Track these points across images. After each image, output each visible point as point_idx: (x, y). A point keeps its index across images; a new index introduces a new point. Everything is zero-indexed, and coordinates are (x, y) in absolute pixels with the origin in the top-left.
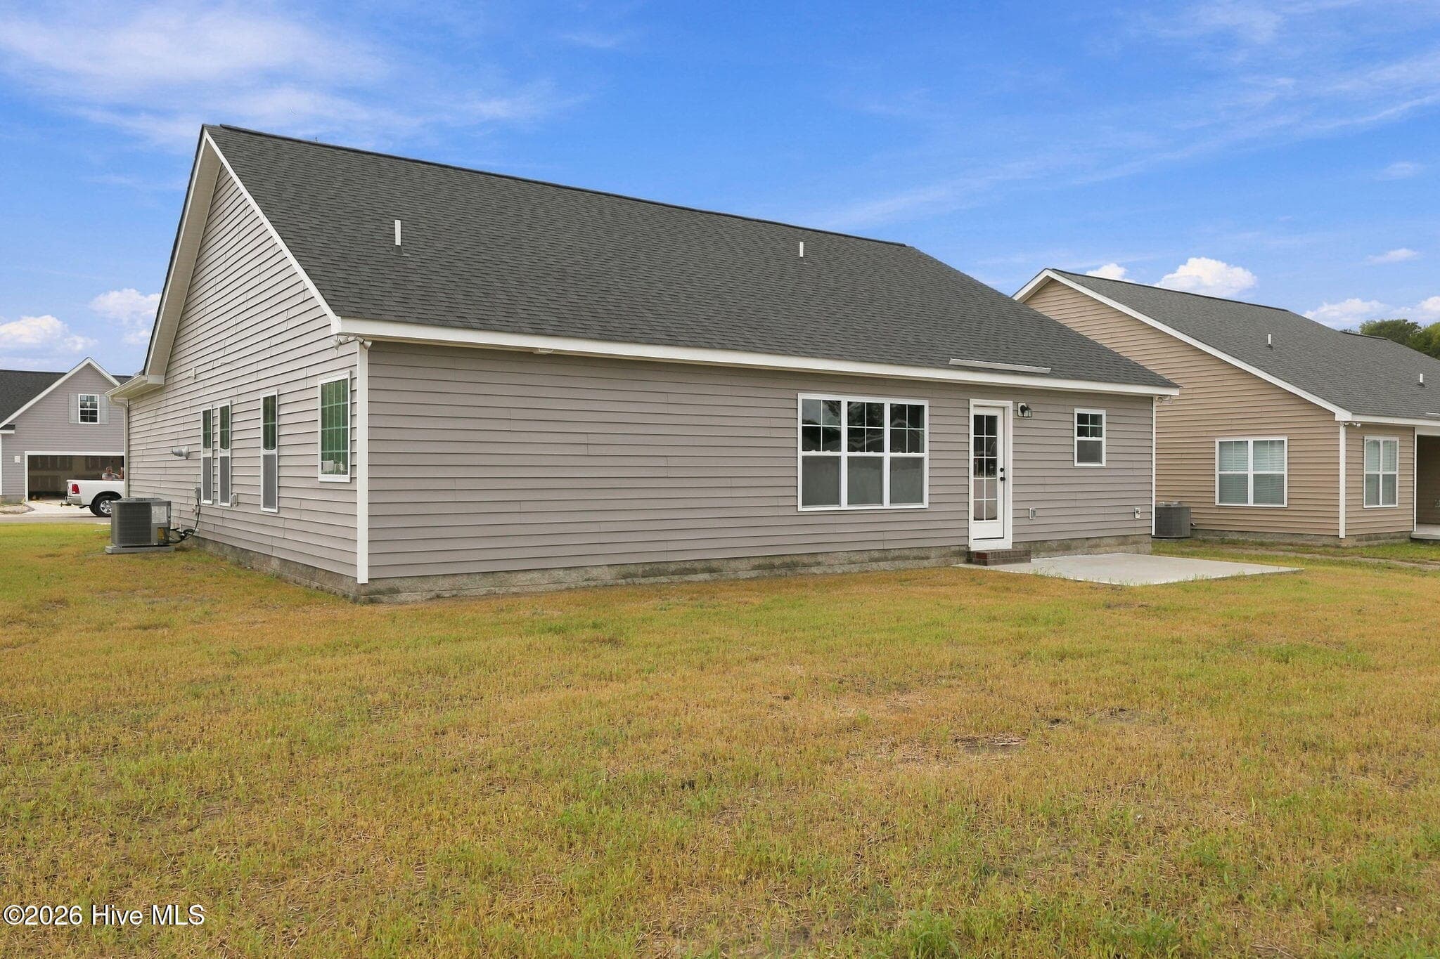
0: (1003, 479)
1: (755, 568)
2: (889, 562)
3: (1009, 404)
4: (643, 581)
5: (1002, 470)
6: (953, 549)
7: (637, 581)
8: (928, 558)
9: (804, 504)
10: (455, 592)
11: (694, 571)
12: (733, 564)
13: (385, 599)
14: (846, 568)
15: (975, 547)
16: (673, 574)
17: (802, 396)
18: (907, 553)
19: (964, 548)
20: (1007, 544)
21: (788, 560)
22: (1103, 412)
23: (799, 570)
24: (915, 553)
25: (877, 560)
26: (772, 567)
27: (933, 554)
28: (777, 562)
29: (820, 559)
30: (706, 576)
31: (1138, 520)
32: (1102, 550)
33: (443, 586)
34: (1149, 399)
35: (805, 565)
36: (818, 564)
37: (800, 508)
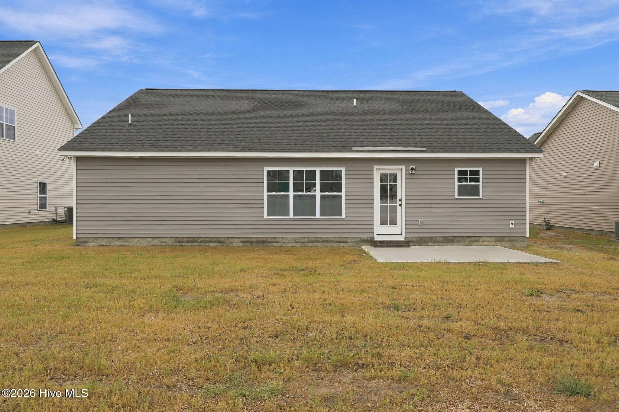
0: (400, 205)
1: (242, 242)
2: (320, 243)
3: (403, 167)
4: (186, 244)
5: (400, 200)
6: (362, 238)
7: (184, 244)
8: (346, 242)
9: (268, 215)
10: (108, 244)
11: (211, 242)
12: (230, 240)
13: (83, 245)
14: (294, 244)
15: (377, 238)
16: (201, 242)
17: (266, 169)
18: (332, 239)
19: (371, 239)
20: (402, 238)
21: (260, 239)
22: (481, 169)
23: (266, 244)
24: (337, 239)
25: (312, 241)
26: (251, 242)
27: (349, 240)
28: (254, 240)
29: (278, 240)
30: (217, 244)
31: (512, 228)
32: (479, 244)
33: (103, 242)
34: (523, 161)
35: (270, 242)
36: (278, 242)
37: (266, 217)
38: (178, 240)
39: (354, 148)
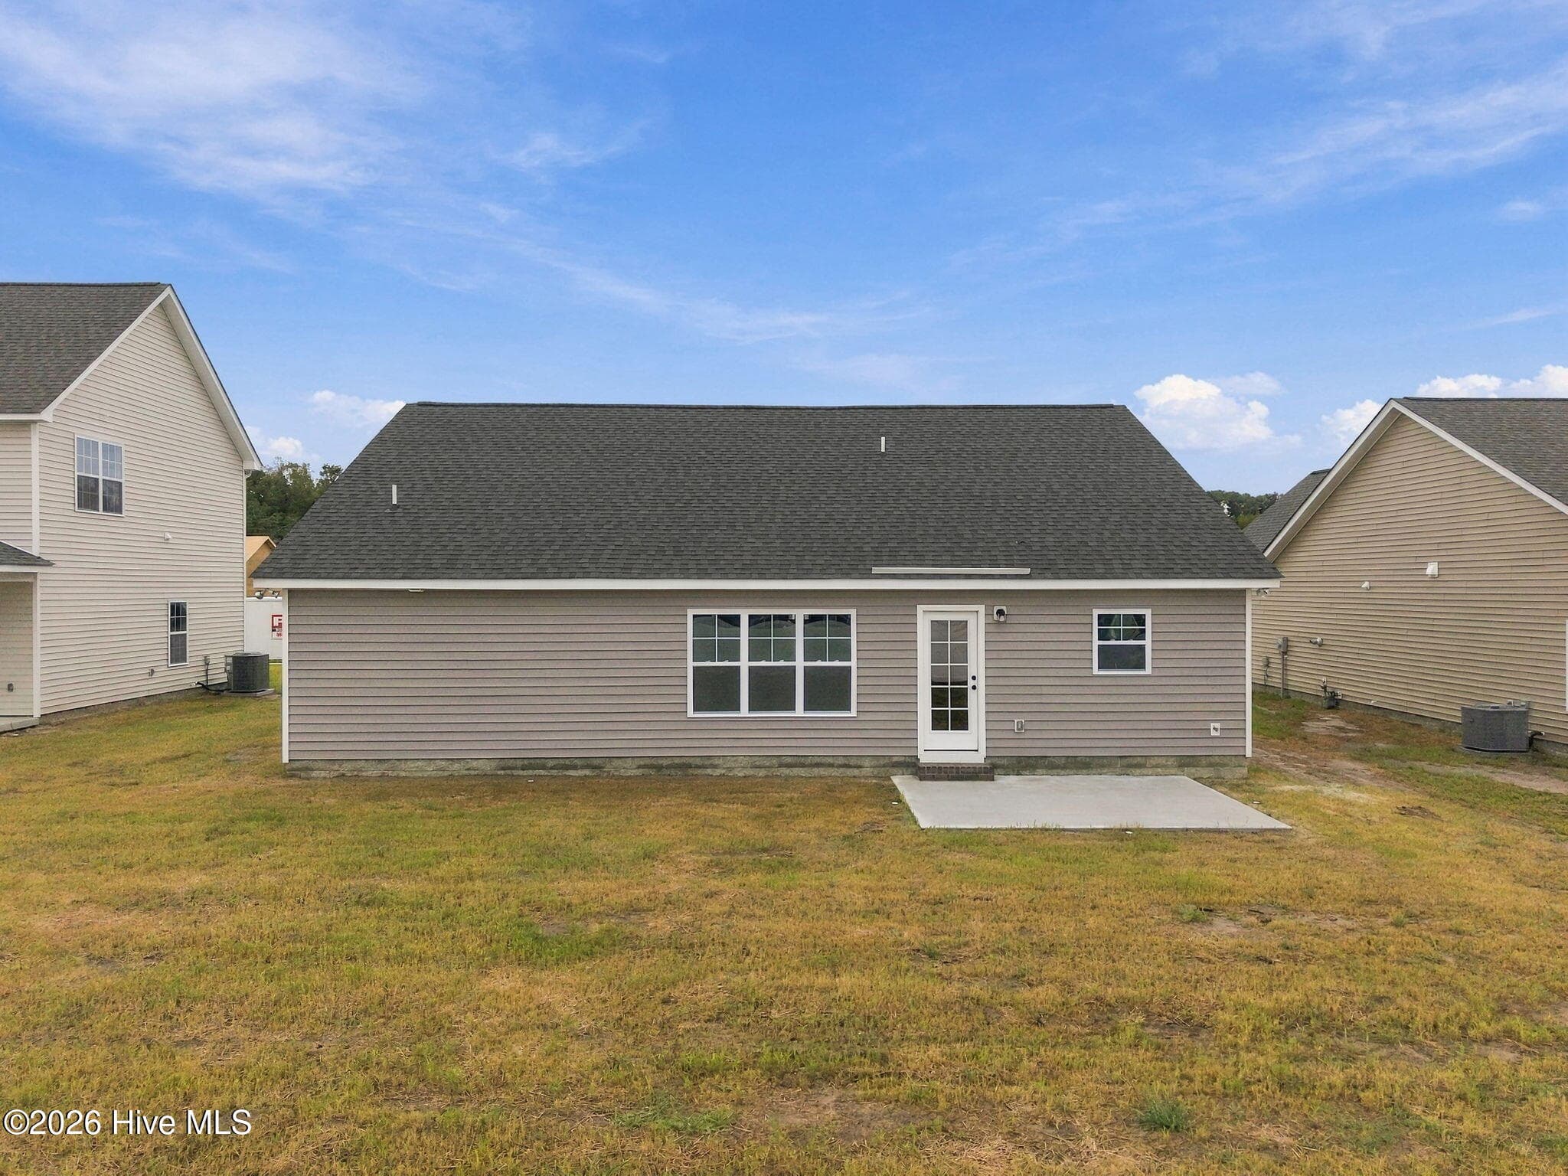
0: (974, 688)
1: (639, 767)
3: (981, 608)
4: (521, 773)
5: (974, 678)
6: (895, 759)
7: (516, 772)
8: (860, 767)
9: (695, 710)
10: (356, 773)
11: (575, 768)
12: (616, 763)
13: (303, 774)
14: (749, 772)
15: (925, 758)
16: (552, 768)
17: (691, 613)
18: (830, 760)
19: (914, 760)
20: (979, 759)
21: (677, 761)
22: (1148, 613)
23: (690, 771)
24: (841, 761)
25: (788, 766)
26: (659, 768)
27: (867, 763)
28: (665, 762)
29: (716, 762)
30: (587, 772)
31: (1216, 738)
32: (1145, 771)
33: (346, 769)
34: (1243, 591)
35: (699, 767)
36: (715, 767)
37: (691, 713)
38: (502, 763)
39: (876, 570)
